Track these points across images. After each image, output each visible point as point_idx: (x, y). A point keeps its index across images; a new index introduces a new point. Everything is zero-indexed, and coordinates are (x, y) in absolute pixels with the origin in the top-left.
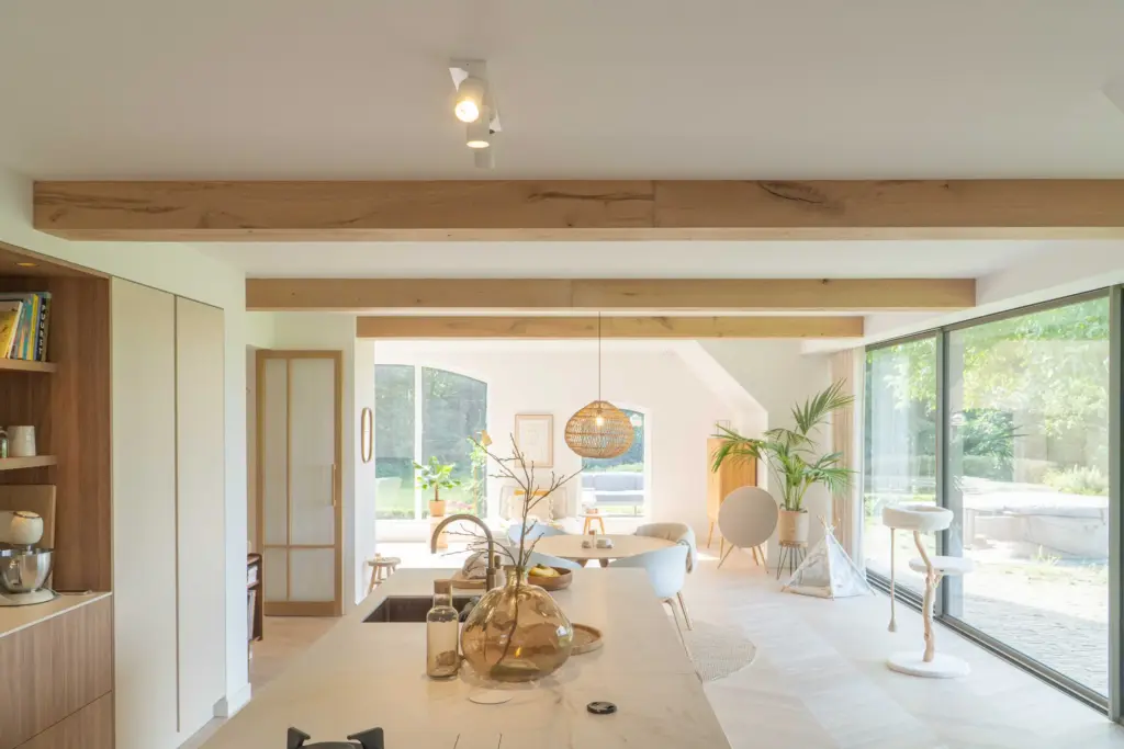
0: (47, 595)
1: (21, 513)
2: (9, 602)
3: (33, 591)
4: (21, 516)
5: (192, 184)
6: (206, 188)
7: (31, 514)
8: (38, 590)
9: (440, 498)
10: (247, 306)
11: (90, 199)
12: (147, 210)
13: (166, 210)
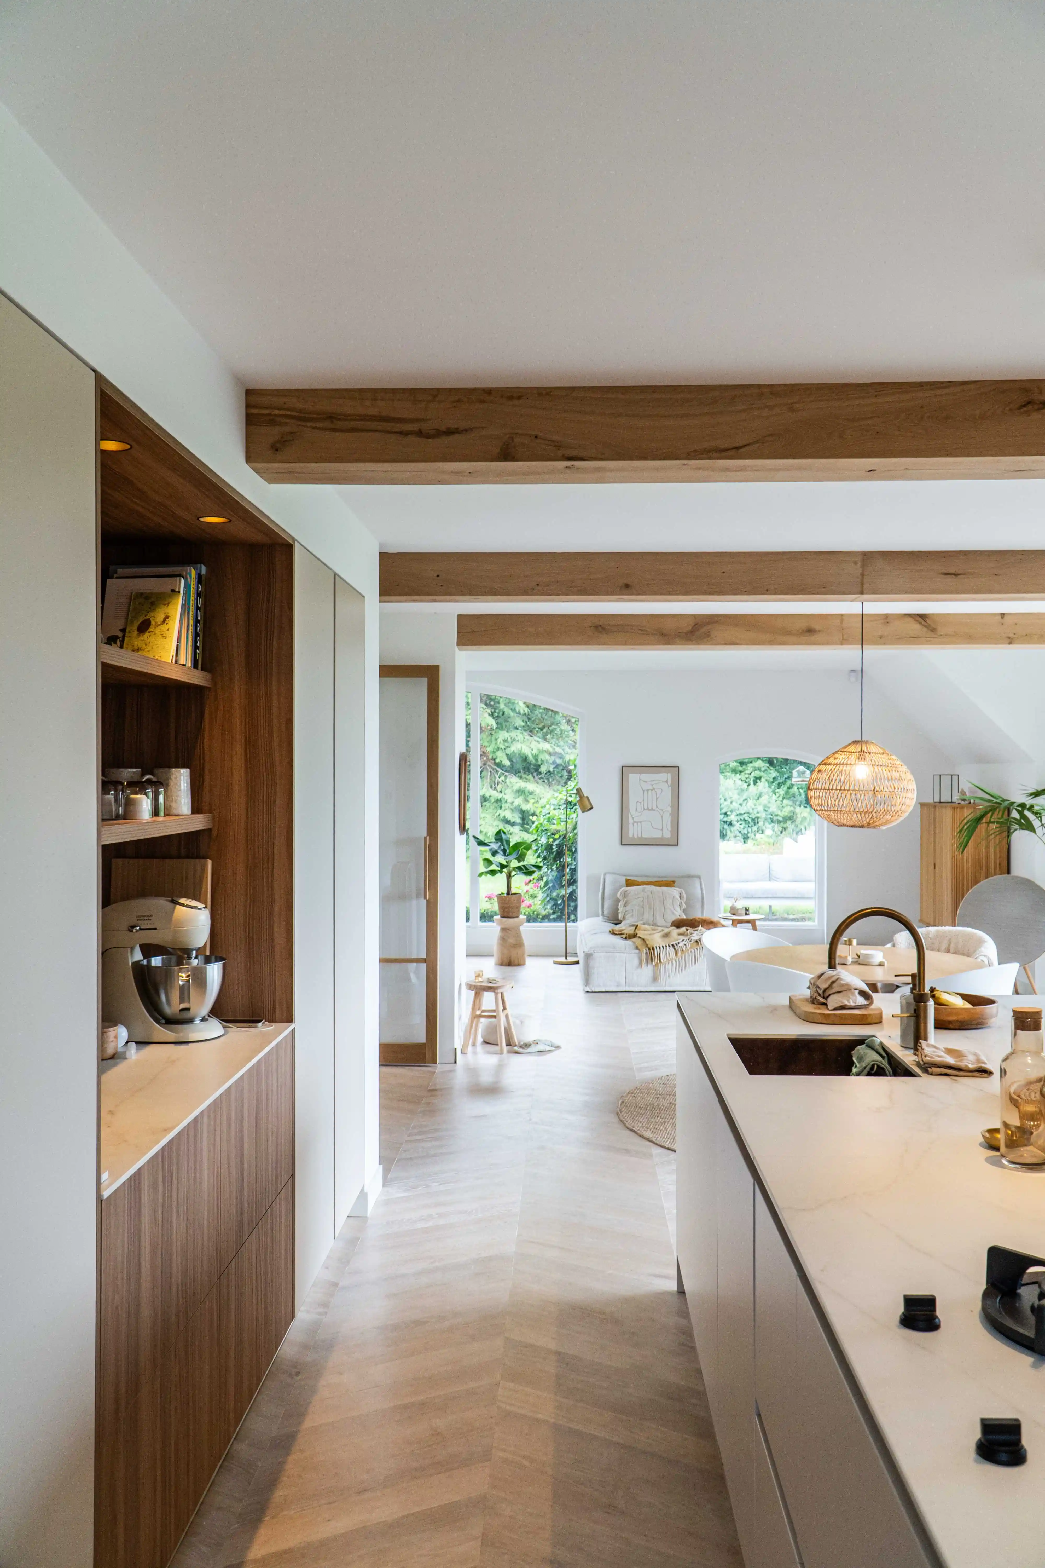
0: (215, 1028)
1: (182, 901)
2: (170, 1036)
3: (197, 1021)
4: (183, 905)
5: (489, 392)
6: (511, 398)
7: (194, 903)
8: (203, 1020)
9: (513, 891)
10: (382, 594)
11: (331, 417)
12: (420, 434)
13: (450, 432)
